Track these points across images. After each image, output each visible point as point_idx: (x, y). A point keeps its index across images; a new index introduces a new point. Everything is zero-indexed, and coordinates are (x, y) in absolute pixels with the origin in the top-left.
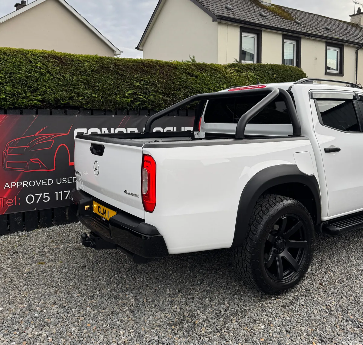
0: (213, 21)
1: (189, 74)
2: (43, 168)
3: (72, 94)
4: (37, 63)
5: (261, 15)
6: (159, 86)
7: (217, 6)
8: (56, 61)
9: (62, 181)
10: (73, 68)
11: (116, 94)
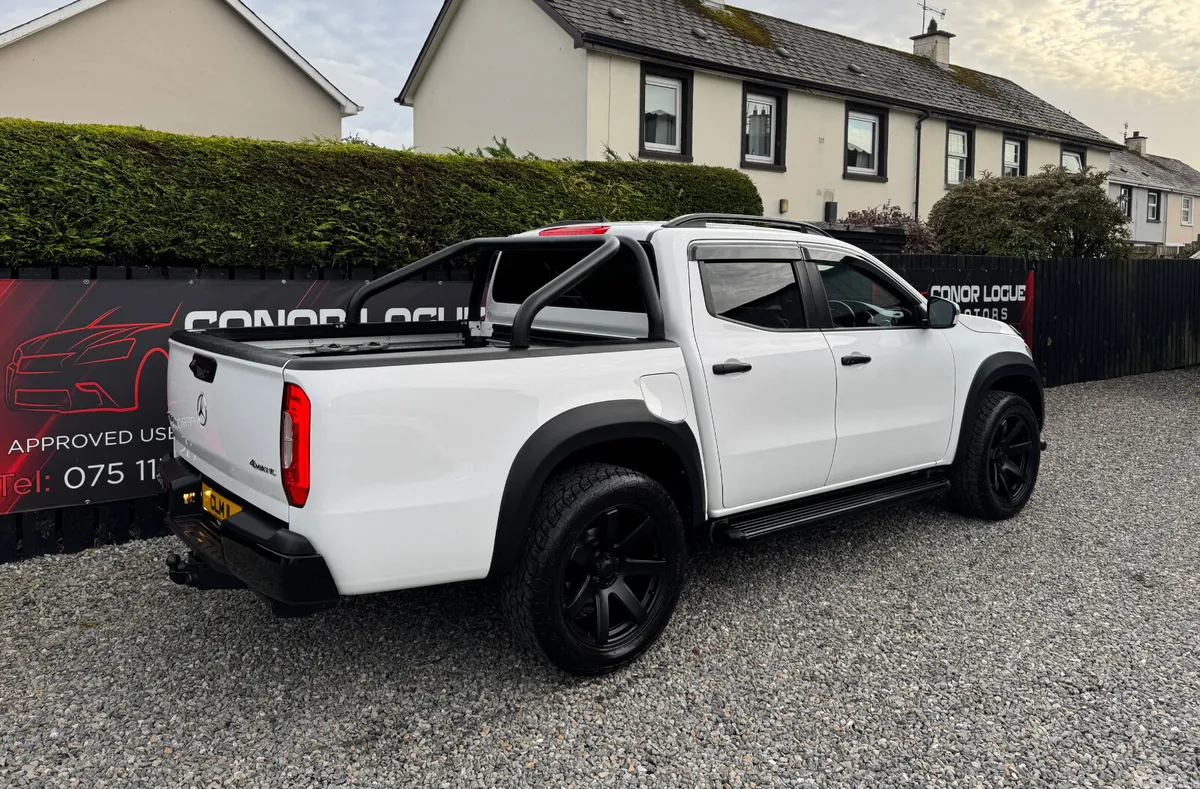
0: (576, 47)
1: (474, 185)
2: (107, 403)
3: (181, 233)
4: (96, 159)
5: (694, 34)
6: (398, 211)
7: (589, 8)
8: (143, 155)
9: (155, 435)
10: (185, 171)
11: (289, 232)
